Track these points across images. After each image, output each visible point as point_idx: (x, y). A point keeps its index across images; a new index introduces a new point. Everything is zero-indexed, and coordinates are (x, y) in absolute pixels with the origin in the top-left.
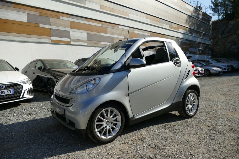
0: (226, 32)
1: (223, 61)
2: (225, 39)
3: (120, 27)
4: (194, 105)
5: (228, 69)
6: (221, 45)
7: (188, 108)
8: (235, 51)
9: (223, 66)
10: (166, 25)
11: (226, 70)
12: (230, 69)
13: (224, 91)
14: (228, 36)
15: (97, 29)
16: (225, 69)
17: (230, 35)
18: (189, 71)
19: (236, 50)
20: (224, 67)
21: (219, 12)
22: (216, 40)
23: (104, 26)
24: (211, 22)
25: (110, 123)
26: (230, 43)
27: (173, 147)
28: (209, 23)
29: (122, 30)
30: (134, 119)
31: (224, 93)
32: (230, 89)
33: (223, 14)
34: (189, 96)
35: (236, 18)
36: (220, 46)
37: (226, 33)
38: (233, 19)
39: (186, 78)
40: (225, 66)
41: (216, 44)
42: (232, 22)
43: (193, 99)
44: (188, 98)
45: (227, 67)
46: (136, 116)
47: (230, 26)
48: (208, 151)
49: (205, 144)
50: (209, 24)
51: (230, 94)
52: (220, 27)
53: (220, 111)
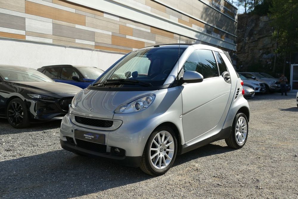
0: (255, 32)
1: (253, 77)
2: (254, 43)
3: (105, 16)
4: (243, 132)
5: (261, 90)
6: (248, 52)
7: (237, 136)
8: (268, 62)
9: (255, 84)
10: (174, 18)
11: (258, 91)
12: (263, 89)
13: (265, 118)
14: (258, 39)
15: (70, 18)
16: (257, 89)
17: (261, 38)
18: (238, 89)
19: (270, 61)
20: (255, 87)
21: (245, 2)
22: (241, 45)
23: (80, 12)
24: (236, 17)
25: (163, 150)
26: (260, 49)
27: (236, 176)
28: (234, 18)
29: (109, 21)
30: (186, 147)
31: (267, 121)
32: (271, 116)
33: (251, 5)
34: (239, 120)
35: (269, 12)
36: (247, 54)
37: (256, 35)
38: (266, 15)
39: (236, 97)
40: (257, 85)
41: (242, 50)
42: (264, 19)
43: (242, 125)
44: (237, 124)
45: (259, 86)
46: (188, 143)
47: (260, 24)
48: (273, 177)
49: (268, 172)
50: (234, 20)
51: (273, 123)
52: (247, 24)
53: (270, 141)
